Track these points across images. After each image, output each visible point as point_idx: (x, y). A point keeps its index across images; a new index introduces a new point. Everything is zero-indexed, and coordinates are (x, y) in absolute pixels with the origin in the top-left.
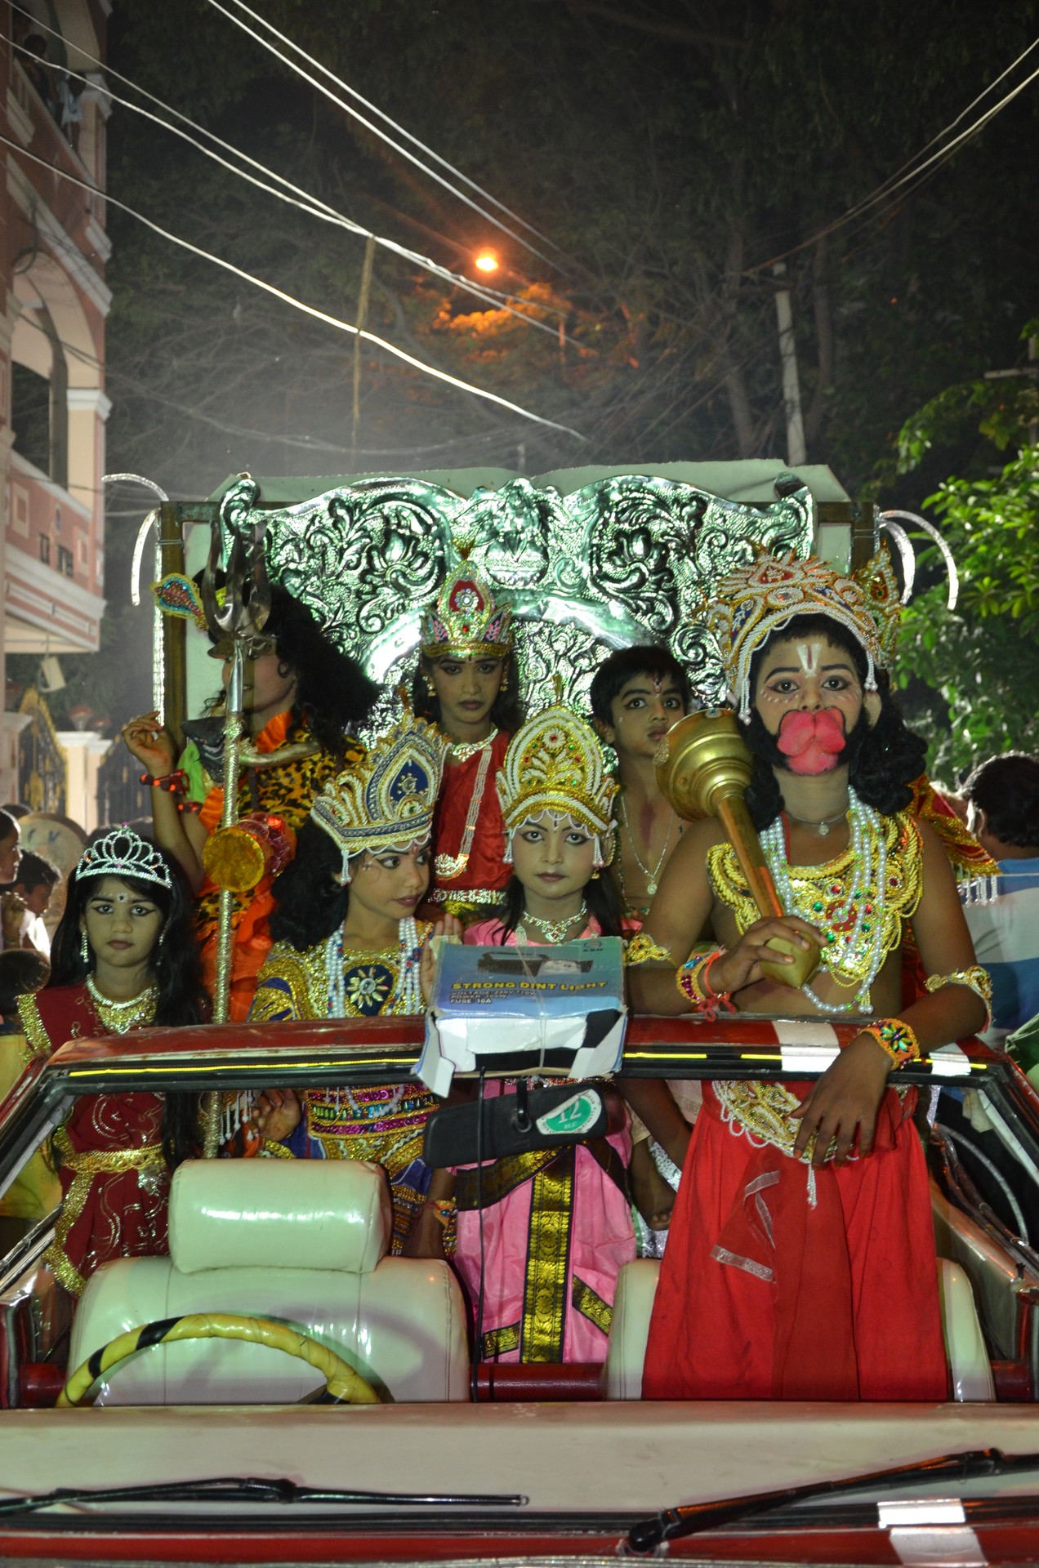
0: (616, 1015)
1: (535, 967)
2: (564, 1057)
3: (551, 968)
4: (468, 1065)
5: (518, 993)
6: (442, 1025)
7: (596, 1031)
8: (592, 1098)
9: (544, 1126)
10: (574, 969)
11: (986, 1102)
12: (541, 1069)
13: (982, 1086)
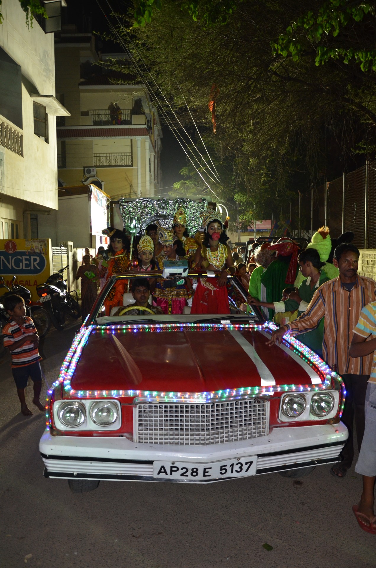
0: (187, 269)
1: (177, 263)
2: (181, 274)
3: (178, 263)
4: (169, 275)
5: (175, 266)
6: (165, 269)
7: (184, 271)
8: (183, 280)
9: (177, 283)
10: (181, 263)
11: (233, 281)
12: (177, 276)
13: (232, 279)
